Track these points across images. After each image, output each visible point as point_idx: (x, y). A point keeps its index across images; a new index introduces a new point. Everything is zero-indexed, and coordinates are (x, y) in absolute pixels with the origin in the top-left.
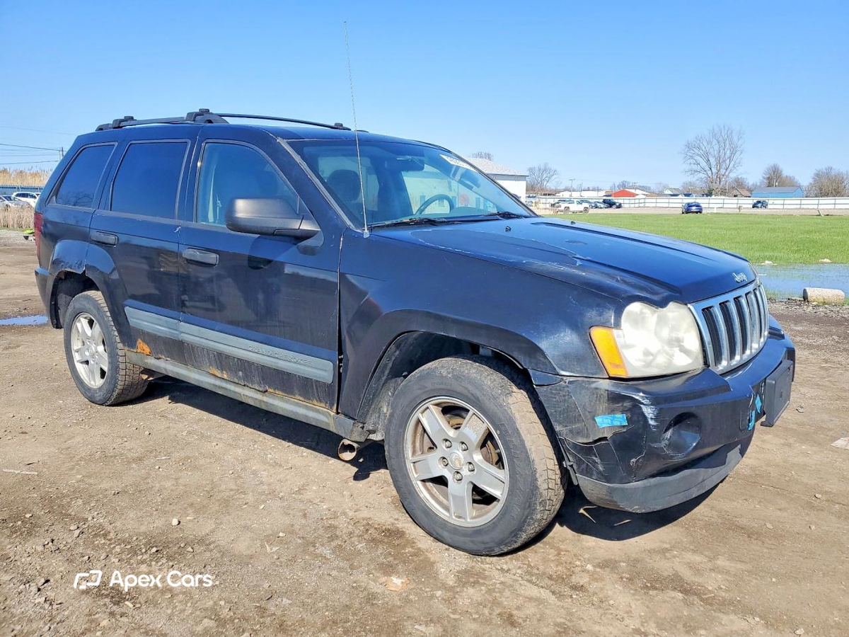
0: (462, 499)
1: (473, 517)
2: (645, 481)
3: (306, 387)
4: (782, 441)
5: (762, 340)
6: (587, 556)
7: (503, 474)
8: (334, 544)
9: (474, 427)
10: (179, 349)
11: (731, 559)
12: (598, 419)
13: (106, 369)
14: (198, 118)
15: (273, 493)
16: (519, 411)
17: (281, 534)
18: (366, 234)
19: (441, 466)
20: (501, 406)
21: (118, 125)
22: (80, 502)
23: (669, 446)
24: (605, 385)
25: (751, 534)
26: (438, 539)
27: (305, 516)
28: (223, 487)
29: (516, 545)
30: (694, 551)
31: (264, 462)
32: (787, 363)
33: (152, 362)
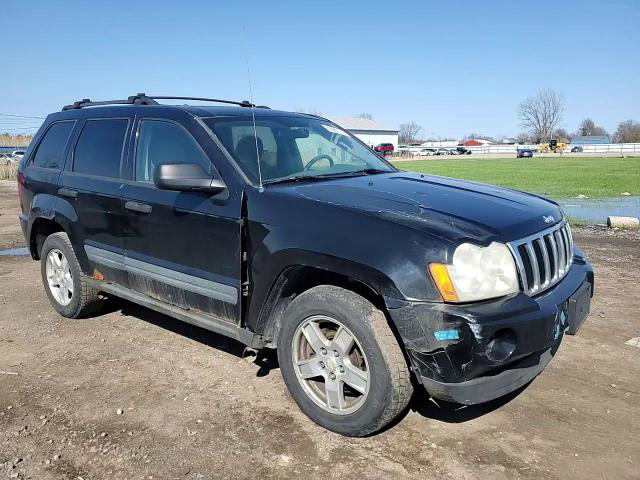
0: (336, 393)
1: (344, 408)
2: (474, 380)
3: (218, 307)
4: (587, 341)
5: (568, 266)
6: (432, 436)
7: (366, 375)
8: (239, 428)
9: (344, 339)
10: (125, 277)
11: (544, 437)
12: (436, 334)
13: (72, 291)
14: (137, 100)
15: (194, 387)
16: (377, 326)
17: (199, 421)
18: (262, 189)
19: (320, 368)
20: (363, 323)
21: (78, 105)
22: (48, 397)
23: (492, 354)
24: (442, 307)
25: (560, 418)
26: (318, 423)
27: (218, 405)
28: (158, 383)
29: (377, 429)
30: (515, 432)
31: (189, 362)
32: (587, 284)
33: (106, 287)
